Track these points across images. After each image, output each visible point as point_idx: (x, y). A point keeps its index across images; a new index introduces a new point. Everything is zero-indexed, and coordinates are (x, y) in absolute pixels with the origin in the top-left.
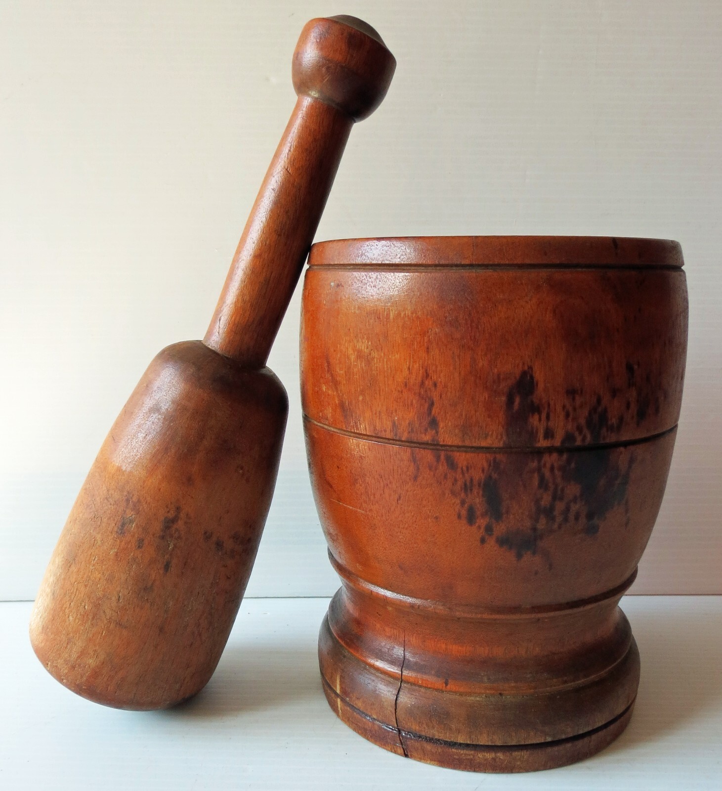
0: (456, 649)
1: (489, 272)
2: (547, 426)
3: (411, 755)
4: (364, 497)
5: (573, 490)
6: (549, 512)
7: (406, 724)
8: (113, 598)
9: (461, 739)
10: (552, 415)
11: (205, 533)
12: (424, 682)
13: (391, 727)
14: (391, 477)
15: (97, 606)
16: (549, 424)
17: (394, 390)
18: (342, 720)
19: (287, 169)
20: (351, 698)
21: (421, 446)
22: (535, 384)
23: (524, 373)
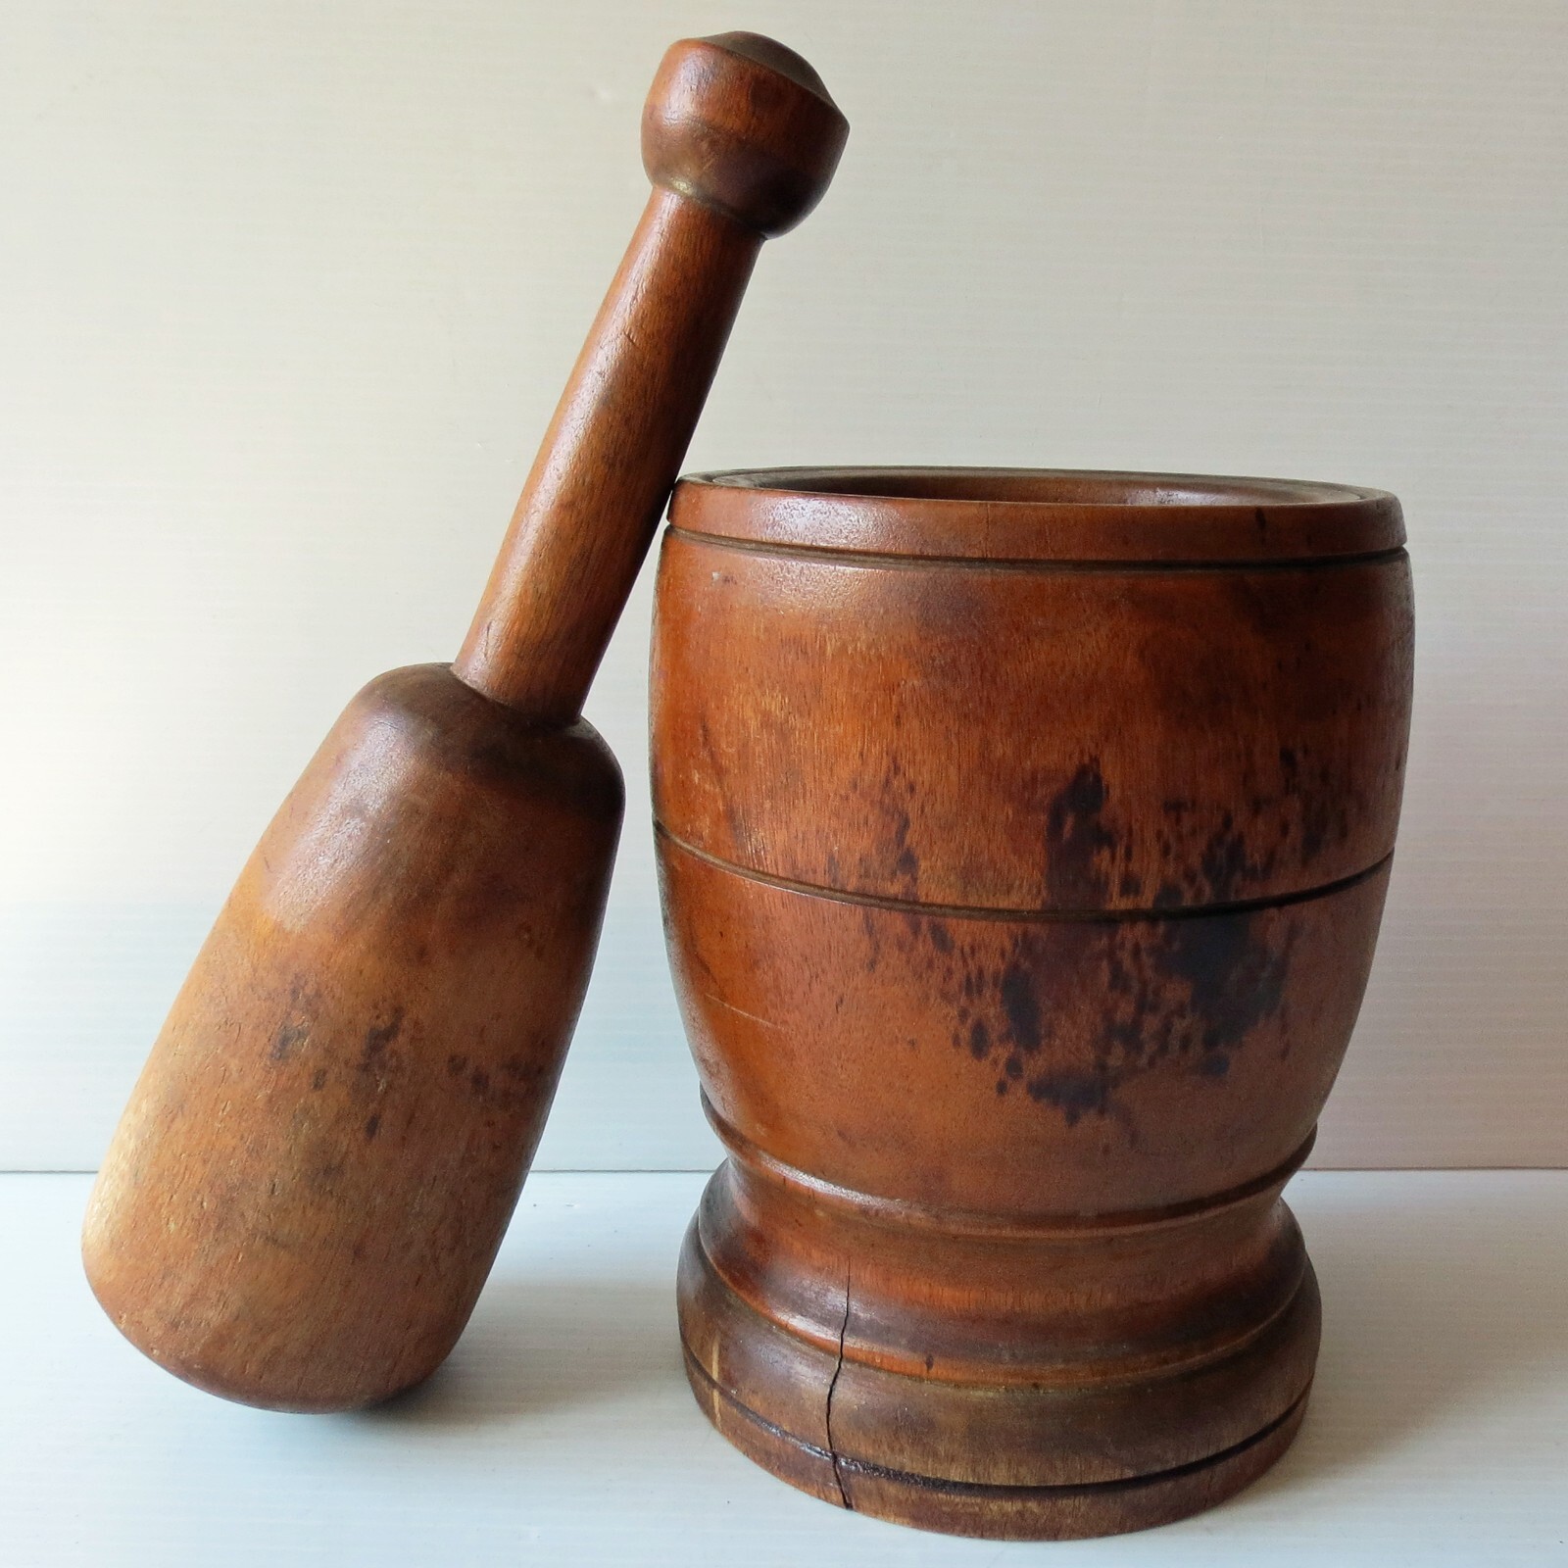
0: (949, 1296)
1: (1018, 575)
2: (1126, 870)
3: (858, 1507)
4: (771, 996)
5: (1177, 992)
6: (1130, 1036)
7: (849, 1443)
8: (262, 1188)
9: (955, 1474)
10: (1135, 850)
11: (452, 1059)
12: (885, 1361)
13: (819, 1449)
14: (824, 961)
15: (227, 1202)
16: (1131, 866)
17: (832, 795)
18: (723, 1432)
19: (629, 336)
20: (739, 1391)
21: (884, 904)
22: (1104, 789)
23: (1082, 771)
